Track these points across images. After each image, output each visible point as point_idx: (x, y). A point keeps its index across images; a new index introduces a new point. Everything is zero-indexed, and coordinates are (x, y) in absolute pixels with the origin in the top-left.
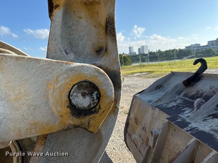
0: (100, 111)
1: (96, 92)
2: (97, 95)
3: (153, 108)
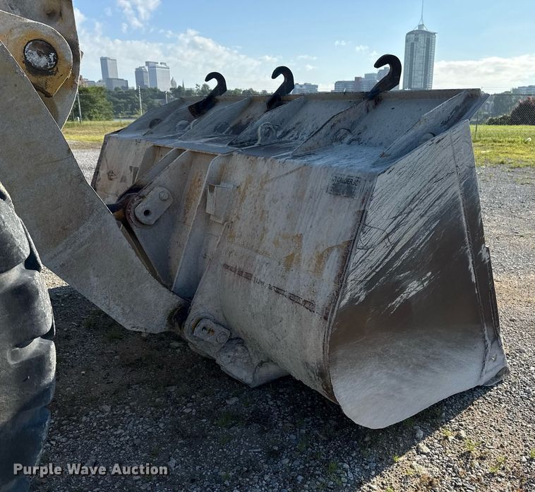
0: (59, 75)
1: (53, 54)
2: (54, 56)
3: (138, 142)
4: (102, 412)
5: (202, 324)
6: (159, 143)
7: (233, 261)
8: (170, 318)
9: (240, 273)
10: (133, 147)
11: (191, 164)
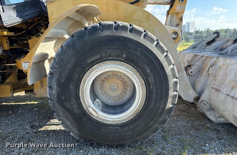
1: (177, 34)
3: (190, 53)
4: (175, 118)
5: (203, 102)
6: (196, 54)
7: (215, 87)
8: (194, 99)
9: (217, 90)
10: (188, 55)
11: (206, 60)
